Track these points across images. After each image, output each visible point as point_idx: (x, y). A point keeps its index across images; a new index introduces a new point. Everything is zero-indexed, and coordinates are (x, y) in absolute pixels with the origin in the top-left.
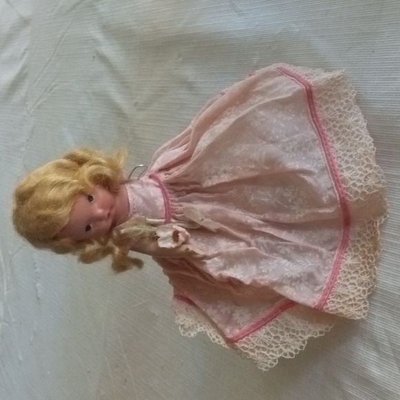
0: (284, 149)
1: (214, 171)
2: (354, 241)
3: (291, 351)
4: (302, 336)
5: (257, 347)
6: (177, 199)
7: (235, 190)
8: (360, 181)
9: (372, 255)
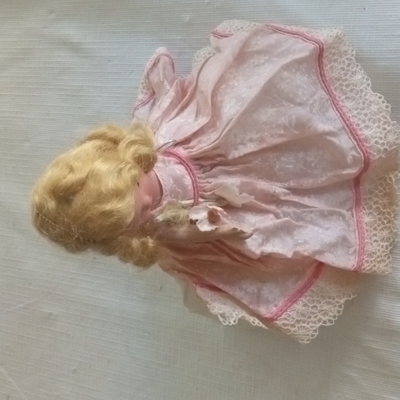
0: (311, 110)
1: (239, 141)
2: (366, 199)
3: (330, 318)
4: (338, 300)
5: (297, 320)
6: (204, 175)
7: (260, 159)
8: (381, 139)
9: (389, 210)
